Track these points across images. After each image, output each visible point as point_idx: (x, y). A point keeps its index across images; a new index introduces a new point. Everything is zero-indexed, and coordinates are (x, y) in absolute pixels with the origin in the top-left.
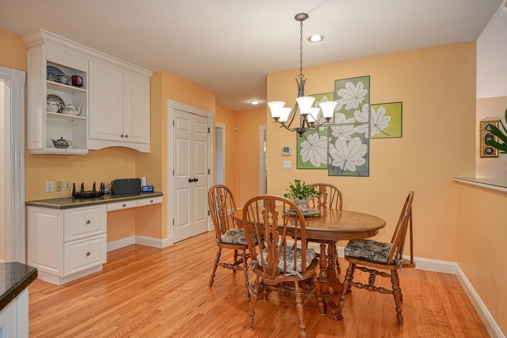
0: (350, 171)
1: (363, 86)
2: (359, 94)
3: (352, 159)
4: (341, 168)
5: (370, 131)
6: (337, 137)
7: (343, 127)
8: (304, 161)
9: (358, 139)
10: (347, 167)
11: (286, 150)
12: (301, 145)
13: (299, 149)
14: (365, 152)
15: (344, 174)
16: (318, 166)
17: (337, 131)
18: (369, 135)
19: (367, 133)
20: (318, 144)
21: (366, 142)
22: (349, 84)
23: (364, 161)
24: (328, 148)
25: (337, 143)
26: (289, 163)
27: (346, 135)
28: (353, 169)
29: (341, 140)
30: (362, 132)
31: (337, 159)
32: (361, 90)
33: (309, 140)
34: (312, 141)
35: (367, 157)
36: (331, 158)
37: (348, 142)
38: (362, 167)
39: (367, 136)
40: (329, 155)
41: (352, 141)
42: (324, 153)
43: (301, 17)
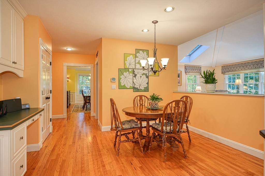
0: (142, 90)
1: (146, 54)
2: (145, 57)
3: (143, 84)
4: (138, 88)
5: (149, 73)
6: (137, 75)
7: (139, 70)
8: (122, 85)
9: (144, 76)
10: (141, 88)
11: (114, 79)
12: (121, 77)
13: (119, 79)
14: (147, 82)
15: (139, 91)
16: (129, 87)
17: (136, 72)
18: (149, 74)
19: (148, 74)
20: (129, 77)
21: (147, 77)
22: (141, 52)
23: (147, 85)
24: (133, 79)
25: (137, 77)
26: (115, 86)
27: (140, 74)
28: (143, 89)
29: (138, 76)
30: (146, 73)
31: (137, 84)
32: (146, 56)
33: (124, 75)
34: (126, 75)
35: (148, 83)
36: (134, 84)
37: (141, 77)
38: (146, 88)
39: (148, 75)
40: (133, 82)
41: (143, 77)
42: (131, 81)
43: (154, 22)
